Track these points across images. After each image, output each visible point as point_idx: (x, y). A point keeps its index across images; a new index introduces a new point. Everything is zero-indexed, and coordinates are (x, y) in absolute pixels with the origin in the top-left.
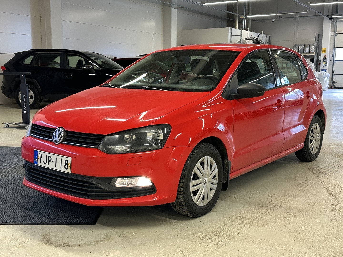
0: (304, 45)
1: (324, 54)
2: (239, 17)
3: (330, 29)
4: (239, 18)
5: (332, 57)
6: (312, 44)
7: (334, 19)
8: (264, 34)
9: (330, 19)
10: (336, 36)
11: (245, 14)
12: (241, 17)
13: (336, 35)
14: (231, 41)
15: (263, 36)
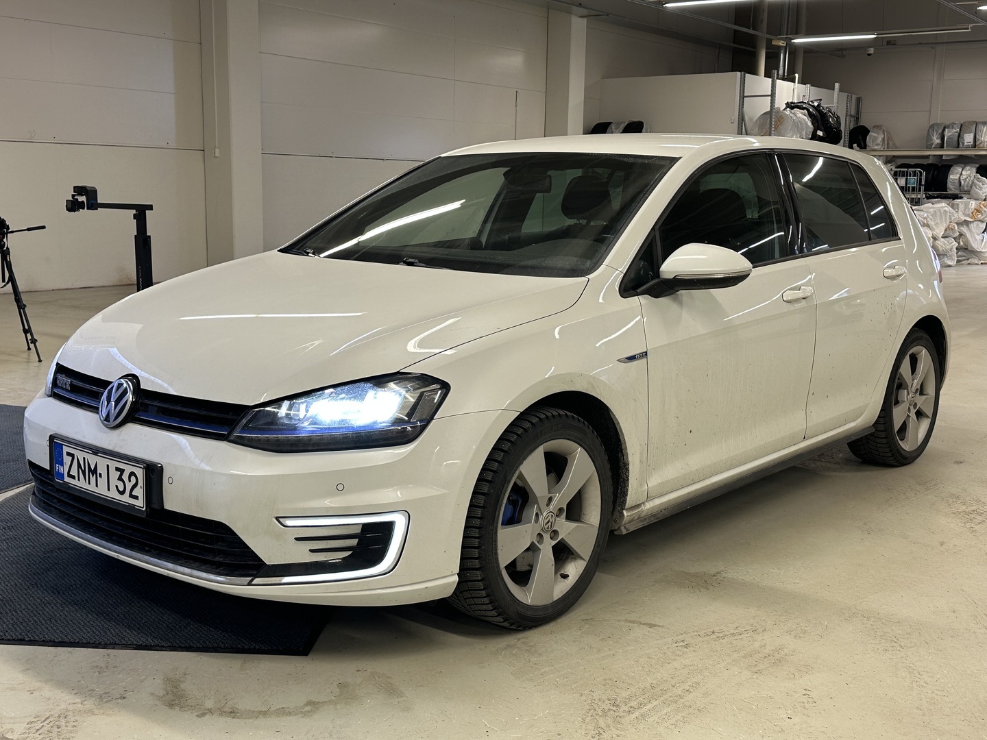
0: (959, 126)
2: (769, 41)
4: (769, 46)
6: (984, 123)
8: (841, 91)
11: (787, 35)
12: (773, 43)
14: (742, 112)
15: (838, 98)
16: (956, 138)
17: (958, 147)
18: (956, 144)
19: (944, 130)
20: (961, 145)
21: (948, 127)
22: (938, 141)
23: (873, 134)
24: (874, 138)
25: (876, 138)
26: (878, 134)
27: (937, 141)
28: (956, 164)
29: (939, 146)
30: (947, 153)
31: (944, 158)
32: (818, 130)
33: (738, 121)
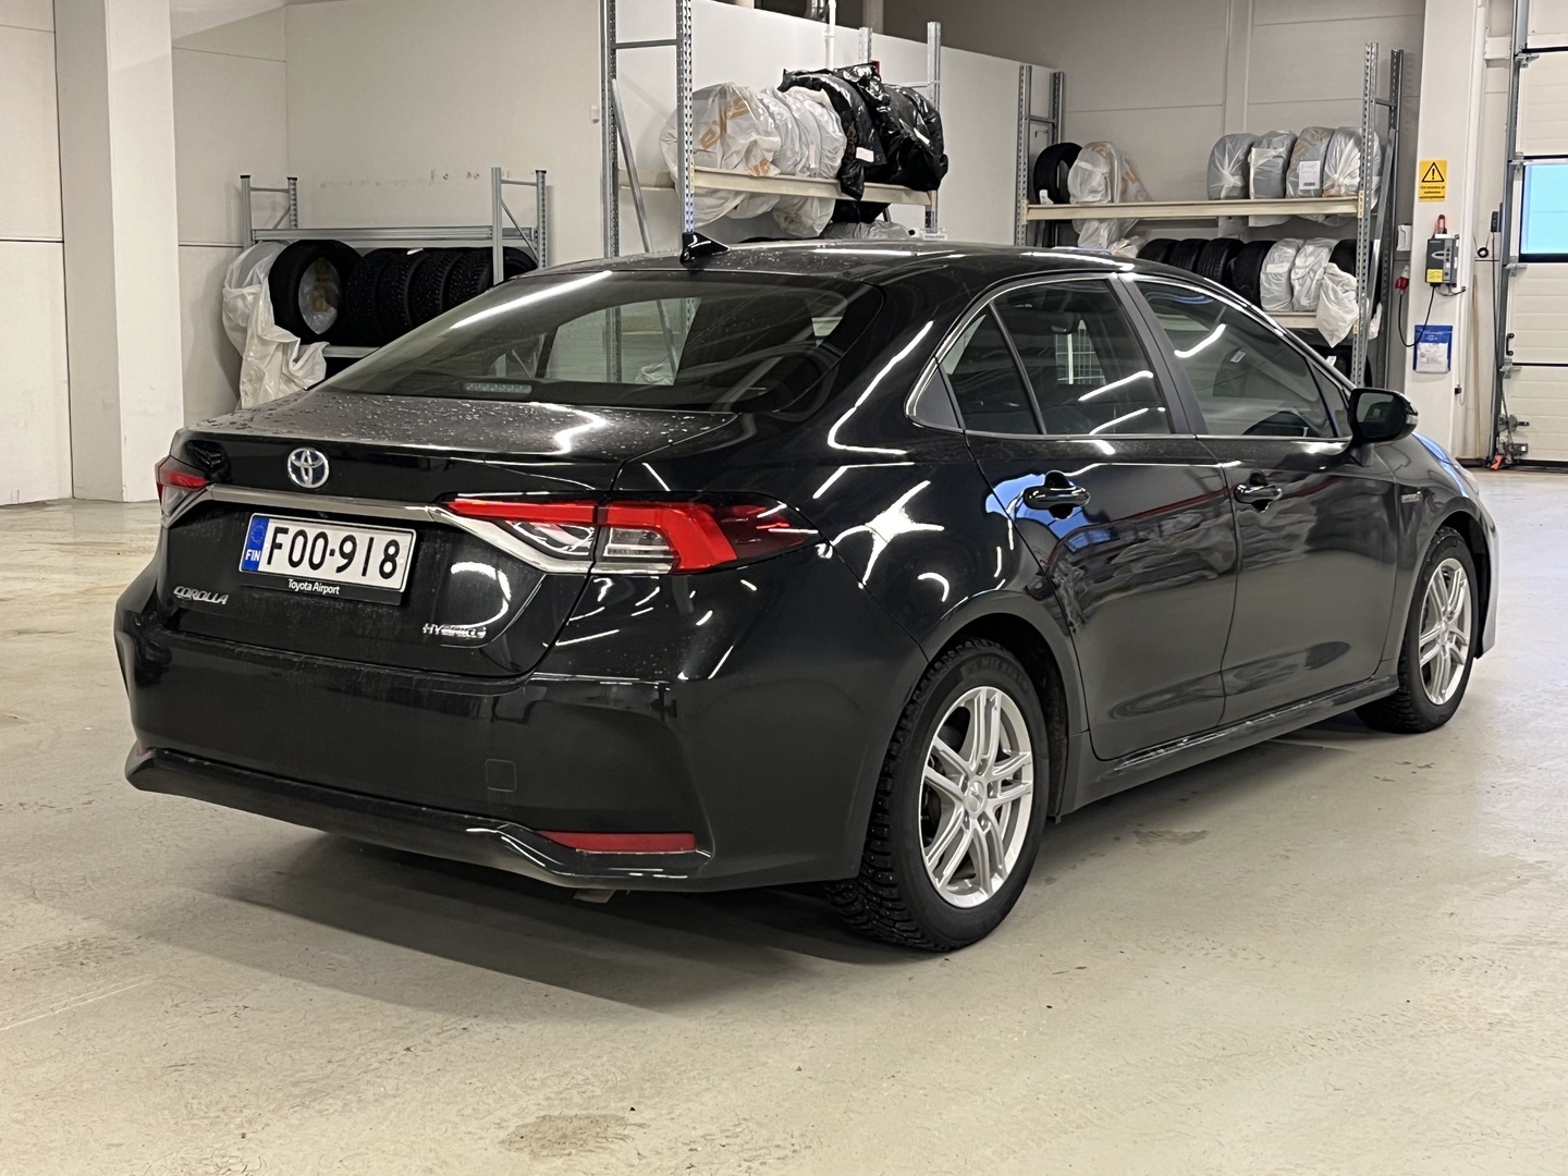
0: (1288, 142)
1: (1437, 208)
3: (1480, 14)
5: (1493, 230)
6: (1349, 134)
8: (946, 40)
10: (1522, 70)
13: (1524, 56)
14: (611, 90)
15: (937, 62)
16: (1278, 171)
17: (1284, 196)
18: (1279, 189)
19: (1249, 152)
20: (1290, 190)
21: (1259, 146)
22: (1236, 181)
23: (1083, 165)
24: (1087, 178)
25: (1091, 173)
26: (1094, 165)
27: (1231, 179)
28: (1282, 238)
29: (1235, 194)
30: (1261, 211)
31: (1252, 223)
32: (857, 145)
33: (604, 116)
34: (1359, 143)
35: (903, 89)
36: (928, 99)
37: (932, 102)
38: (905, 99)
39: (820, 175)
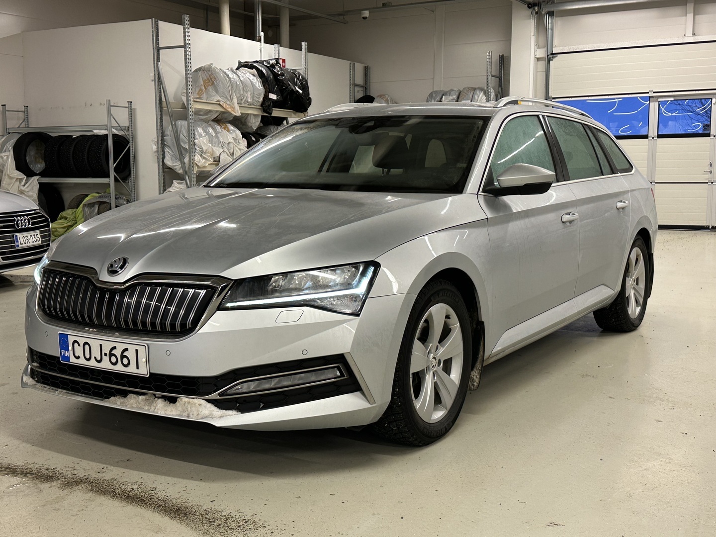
0: (457, 93)
3: (533, 39)
6: (481, 89)
7: (542, 6)
8: (310, 50)
9: (529, 7)
10: (551, 62)
13: (551, 56)
14: (158, 67)
15: (306, 58)
19: (442, 97)
21: (446, 95)
32: (269, 92)
33: (155, 78)
34: (485, 93)
35: (292, 70)
36: (303, 74)
37: (304, 75)
38: (292, 74)
39: (254, 105)
